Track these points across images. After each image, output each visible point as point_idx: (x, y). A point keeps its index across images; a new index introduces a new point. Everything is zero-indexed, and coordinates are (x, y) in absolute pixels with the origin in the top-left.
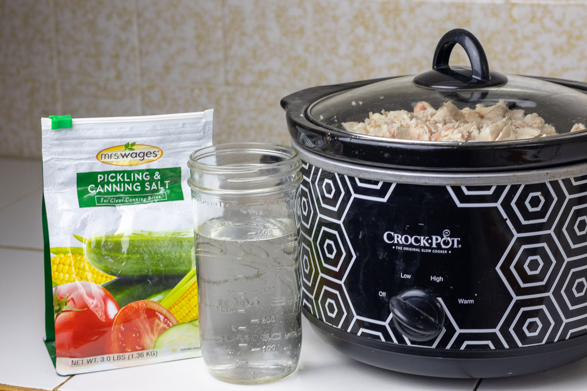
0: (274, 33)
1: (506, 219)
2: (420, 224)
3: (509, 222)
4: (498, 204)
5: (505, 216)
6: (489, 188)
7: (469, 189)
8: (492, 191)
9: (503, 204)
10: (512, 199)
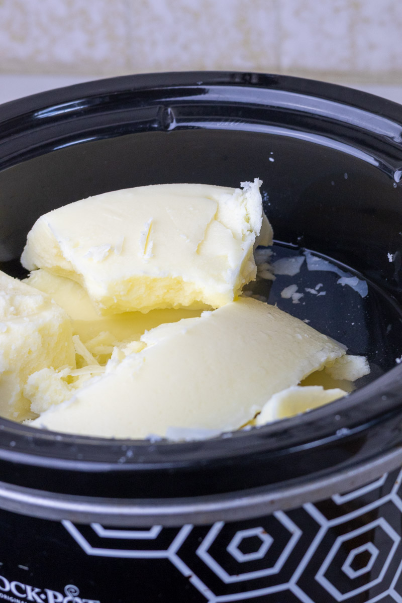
1: (190, 577)
2: (21, 566)
3: (196, 581)
4: (171, 554)
5: (186, 571)
6: (148, 529)
7: (106, 527)
8: (153, 533)
9: (180, 553)
10: (198, 544)
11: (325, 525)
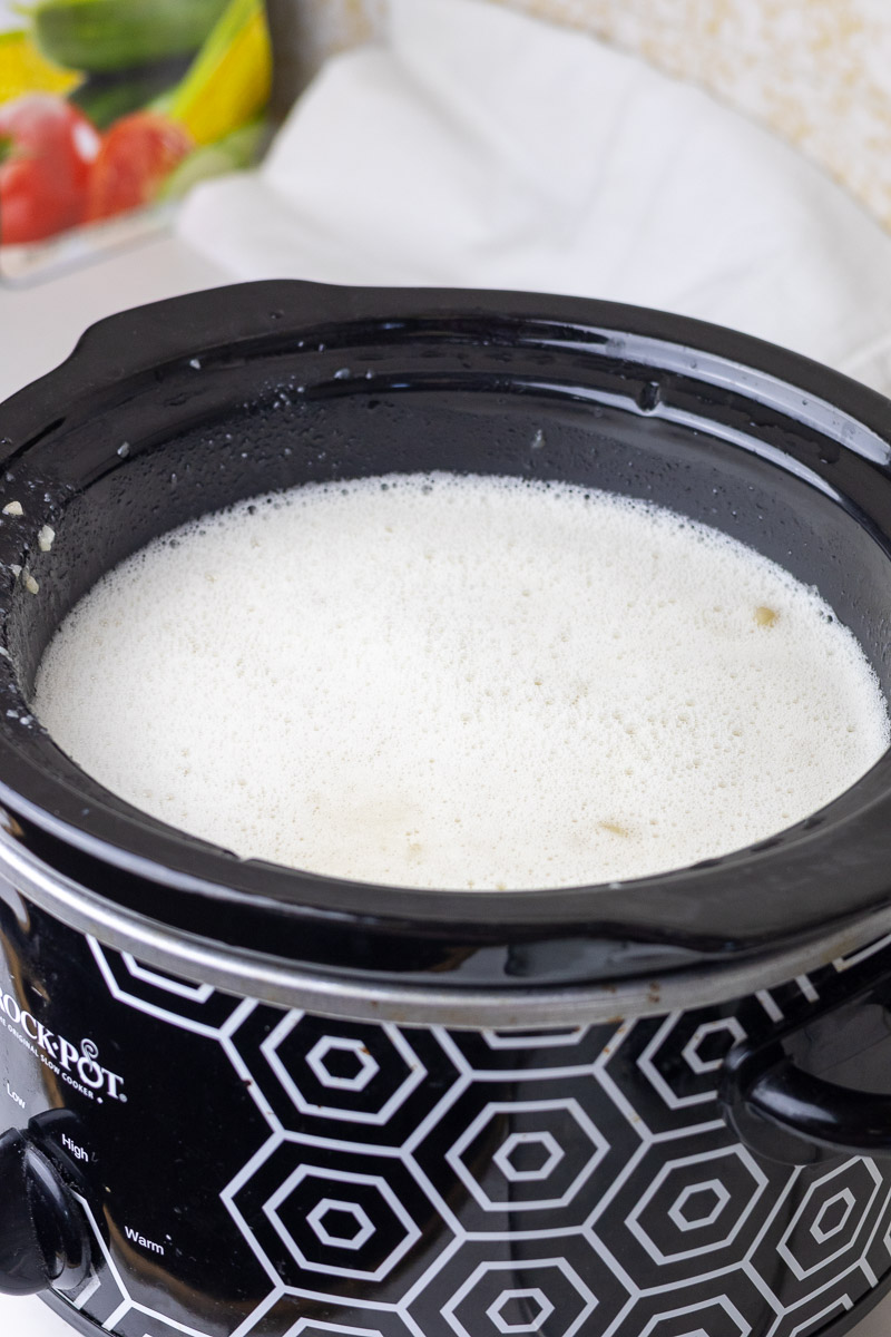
1: (248, 1083)
2: (34, 989)
3: (255, 1091)
4: (224, 1035)
5: (244, 1073)
6: (195, 986)
7: (140, 964)
8: (201, 995)
9: (236, 1038)
10: (264, 1035)
11: (468, 1075)
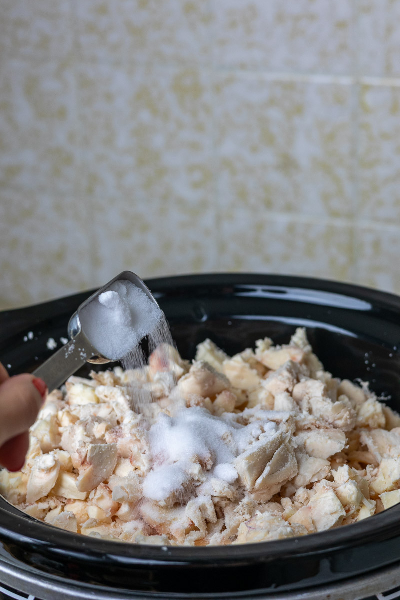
0: (25, 114)
